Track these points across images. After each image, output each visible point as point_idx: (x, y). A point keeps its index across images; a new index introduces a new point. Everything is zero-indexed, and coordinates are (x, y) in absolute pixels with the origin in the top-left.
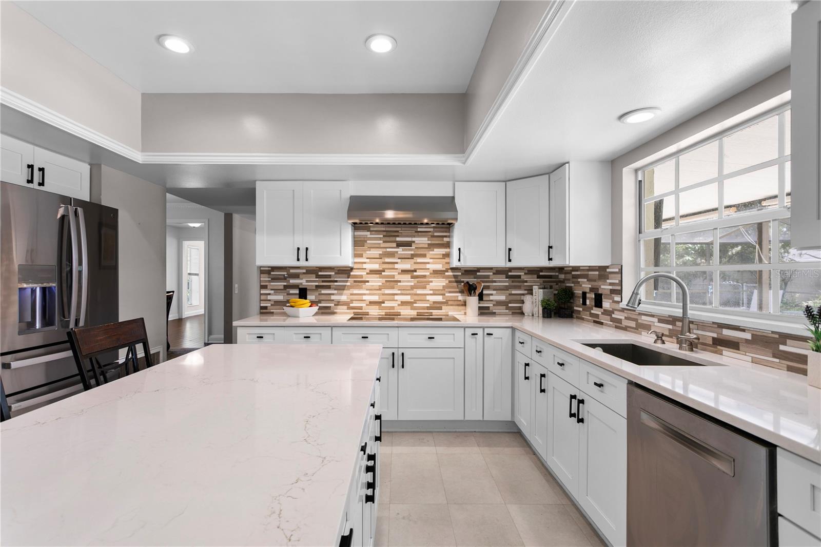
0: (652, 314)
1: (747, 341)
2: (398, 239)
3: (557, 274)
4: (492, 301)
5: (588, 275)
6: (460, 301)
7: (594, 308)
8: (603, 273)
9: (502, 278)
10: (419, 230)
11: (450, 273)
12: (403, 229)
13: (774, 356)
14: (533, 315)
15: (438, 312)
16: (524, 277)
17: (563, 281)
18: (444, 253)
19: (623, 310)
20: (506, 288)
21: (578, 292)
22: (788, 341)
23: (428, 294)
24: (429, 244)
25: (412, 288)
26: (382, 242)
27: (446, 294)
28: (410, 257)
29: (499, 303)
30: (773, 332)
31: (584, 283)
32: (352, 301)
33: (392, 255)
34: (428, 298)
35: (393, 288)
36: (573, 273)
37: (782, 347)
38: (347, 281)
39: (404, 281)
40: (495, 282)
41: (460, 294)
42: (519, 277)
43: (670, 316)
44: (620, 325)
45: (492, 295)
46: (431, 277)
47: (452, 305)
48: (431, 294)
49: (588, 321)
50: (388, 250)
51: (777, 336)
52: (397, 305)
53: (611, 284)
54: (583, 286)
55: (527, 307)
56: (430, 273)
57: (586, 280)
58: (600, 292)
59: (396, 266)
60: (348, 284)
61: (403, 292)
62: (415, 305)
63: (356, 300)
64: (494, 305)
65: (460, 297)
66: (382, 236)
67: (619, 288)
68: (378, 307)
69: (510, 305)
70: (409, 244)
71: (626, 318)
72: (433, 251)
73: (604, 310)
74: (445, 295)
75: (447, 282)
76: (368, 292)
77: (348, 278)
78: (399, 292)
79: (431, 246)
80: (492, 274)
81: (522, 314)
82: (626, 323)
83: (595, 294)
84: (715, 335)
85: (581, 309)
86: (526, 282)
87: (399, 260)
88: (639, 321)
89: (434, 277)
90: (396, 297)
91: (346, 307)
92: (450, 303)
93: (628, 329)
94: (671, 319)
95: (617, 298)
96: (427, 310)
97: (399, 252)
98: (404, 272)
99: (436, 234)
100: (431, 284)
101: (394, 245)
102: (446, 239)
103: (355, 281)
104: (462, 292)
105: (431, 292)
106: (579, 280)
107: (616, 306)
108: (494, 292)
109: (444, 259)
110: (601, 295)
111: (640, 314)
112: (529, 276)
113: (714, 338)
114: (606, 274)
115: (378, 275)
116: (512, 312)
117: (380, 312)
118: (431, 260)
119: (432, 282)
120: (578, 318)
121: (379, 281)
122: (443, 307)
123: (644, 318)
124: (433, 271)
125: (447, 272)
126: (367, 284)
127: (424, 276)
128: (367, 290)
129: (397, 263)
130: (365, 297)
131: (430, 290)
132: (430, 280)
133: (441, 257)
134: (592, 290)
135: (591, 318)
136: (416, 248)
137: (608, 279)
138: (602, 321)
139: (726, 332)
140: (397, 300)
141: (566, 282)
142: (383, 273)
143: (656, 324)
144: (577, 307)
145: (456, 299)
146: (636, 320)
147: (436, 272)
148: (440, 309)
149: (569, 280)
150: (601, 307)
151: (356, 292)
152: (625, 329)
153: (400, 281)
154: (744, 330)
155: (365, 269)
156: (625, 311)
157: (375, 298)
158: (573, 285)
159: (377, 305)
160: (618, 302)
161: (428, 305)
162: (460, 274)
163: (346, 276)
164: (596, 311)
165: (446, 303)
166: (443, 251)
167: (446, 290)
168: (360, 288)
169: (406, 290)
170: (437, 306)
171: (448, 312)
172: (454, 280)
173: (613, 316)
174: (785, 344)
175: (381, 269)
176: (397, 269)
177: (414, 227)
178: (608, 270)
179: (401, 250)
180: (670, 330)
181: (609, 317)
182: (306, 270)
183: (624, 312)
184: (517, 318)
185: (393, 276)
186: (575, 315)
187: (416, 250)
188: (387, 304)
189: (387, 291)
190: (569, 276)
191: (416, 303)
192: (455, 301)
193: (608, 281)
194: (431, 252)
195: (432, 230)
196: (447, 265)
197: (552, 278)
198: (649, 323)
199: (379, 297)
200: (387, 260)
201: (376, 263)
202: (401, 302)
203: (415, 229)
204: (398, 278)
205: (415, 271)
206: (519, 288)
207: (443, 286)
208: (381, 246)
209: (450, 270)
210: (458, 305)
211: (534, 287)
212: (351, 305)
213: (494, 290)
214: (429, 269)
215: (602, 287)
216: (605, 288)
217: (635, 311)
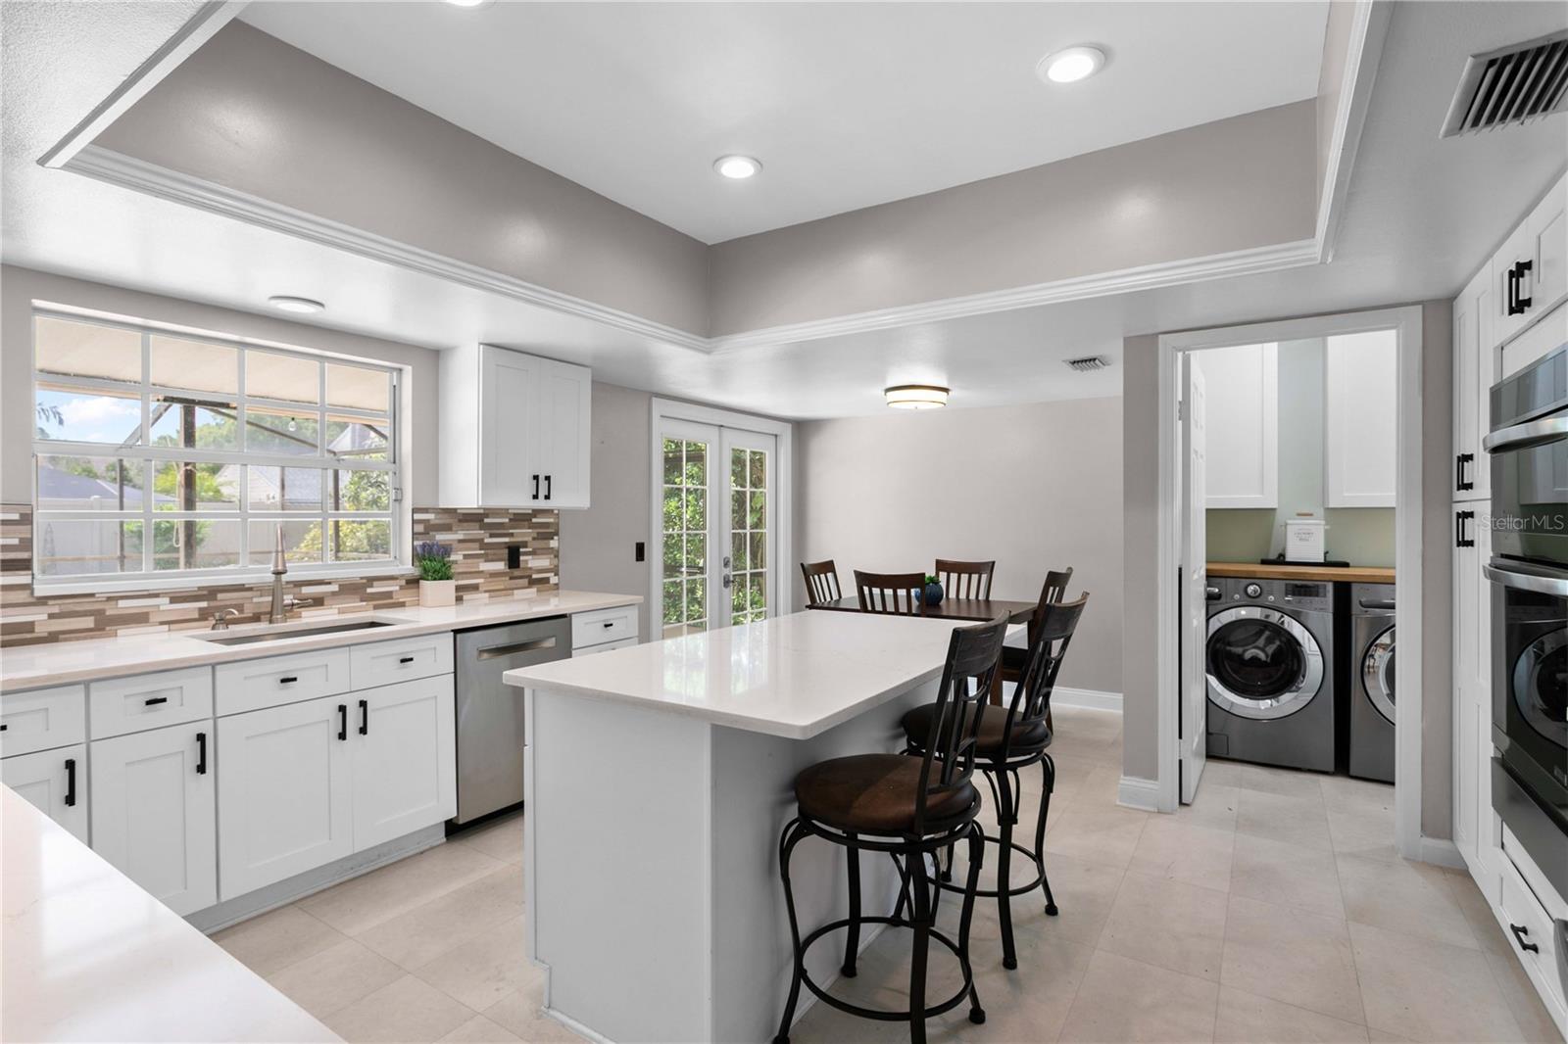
0: (151, 592)
1: (334, 594)
13: (362, 601)
19: (43, 601)
22: (375, 583)
30: (362, 578)
37: (369, 590)
43: (200, 588)
44: (29, 636)
51: (364, 581)
67: (25, 555)
71: (50, 616)
93: (61, 636)
94: (205, 592)
95: (17, 578)
107: (14, 597)
111: (109, 599)
123: (122, 603)
152: (53, 638)
154: (330, 583)
156: (51, 602)
160: (25, 587)
174: (372, 586)
183: (43, 604)
198: (145, 610)
217: (92, 595)
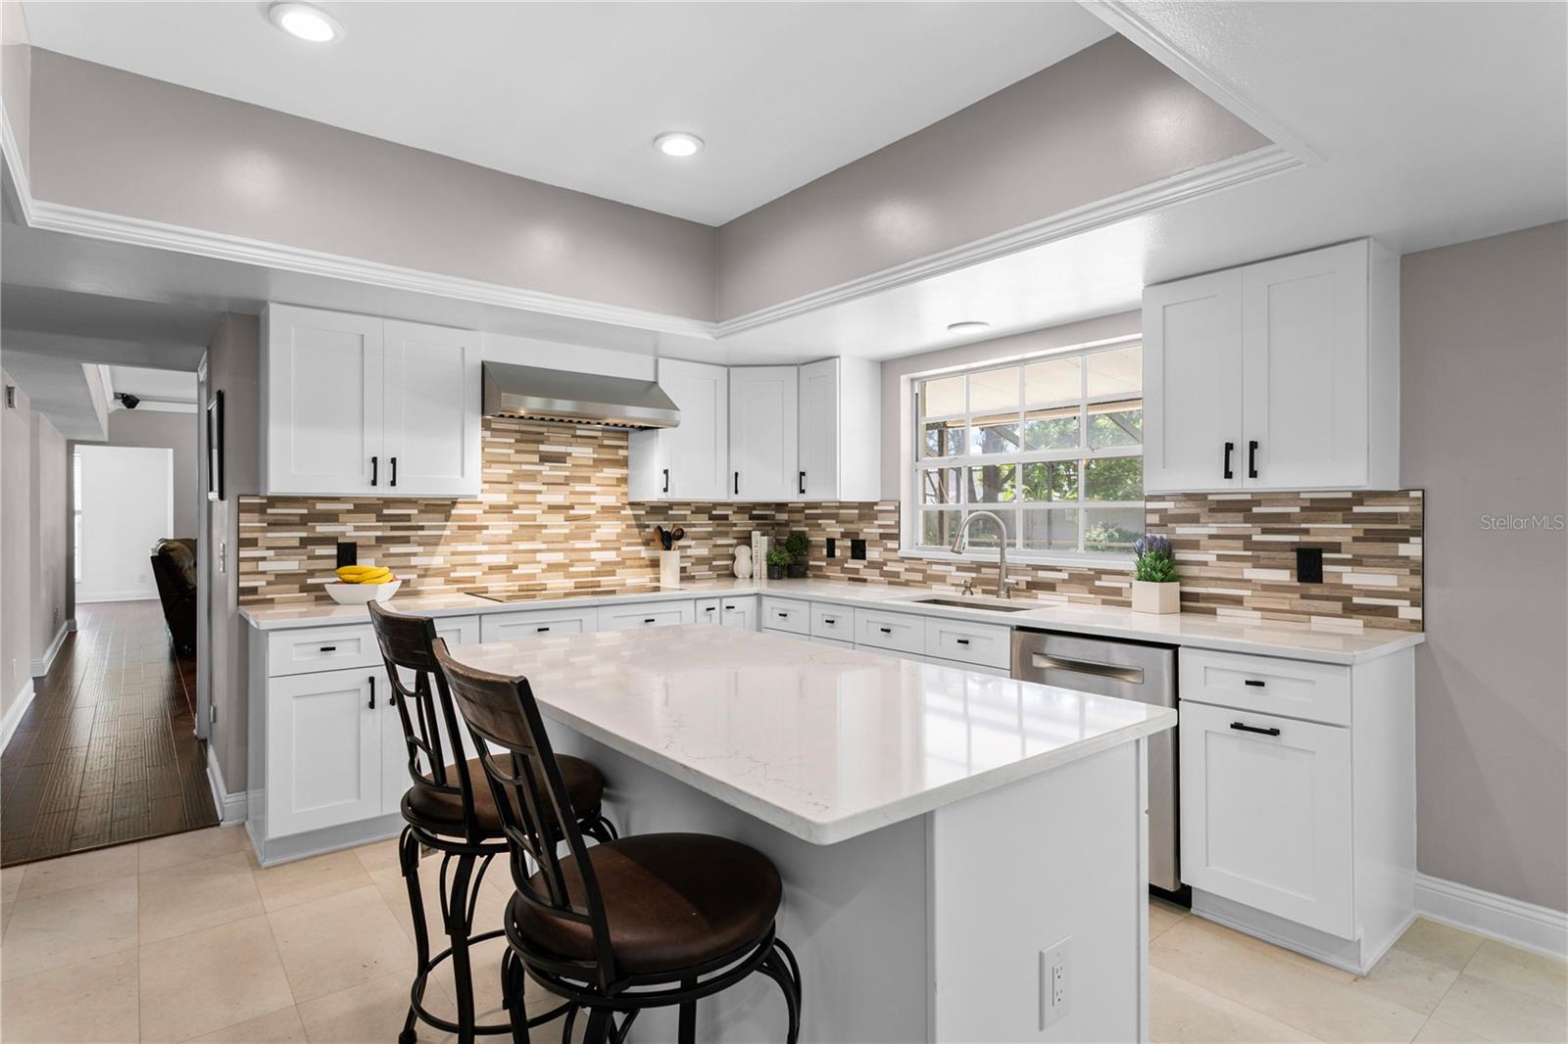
1: (1064, 581)
2: (543, 448)
3: (773, 513)
4: (689, 557)
5: (838, 514)
6: (644, 558)
7: (850, 561)
8: (866, 511)
9: (703, 519)
10: (578, 433)
11: (628, 512)
12: (552, 429)
13: (1090, 593)
14: (751, 577)
15: (609, 581)
16: (733, 519)
17: (787, 524)
18: (619, 476)
19: (902, 560)
20: (710, 536)
21: (818, 538)
22: (1103, 576)
23: (593, 550)
24: (595, 460)
25: (567, 538)
26: (513, 451)
27: (623, 549)
28: (562, 481)
29: (700, 561)
30: (1089, 569)
31: (829, 525)
32: (454, 567)
33: (531, 477)
34: (594, 555)
35: (533, 539)
36: (807, 511)
37: (1097, 583)
38: (444, 528)
39: (553, 527)
40: (694, 526)
41: (643, 548)
42: (726, 517)
43: (972, 562)
44: (897, 580)
45: (689, 547)
46: (598, 519)
47: (631, 567)
48: (598, 549)
49: (837, 579)
50: (524, 467)
51: (1093, 573)
52: (540, 571)
53: (880, 526)
54: (828, 529)
55: (742, 566)
56: (598, 512)
57: (834, 522)
58: (861, 537)
59: (539, 498)
60: (447, 533)
61: (551, 546)
62: (571, 569)
63: (463, 565)
64: (693, 564)
65: (645, 553)
66: (513, 441)
67: (896, 531)
68: (505, 576)
69: (714, 563)
70: (560, 458)
71: (906, 570)
72: (602, 471)
73: (869, 562)
74: (619, 549)
75: (624, 526)
76: (485, 548)
77: (447, 520)
78: (544, 546)
79: (599, 463)
80: (689, 512)
81: (733, 576)
82: (905, 576)
83: (852, 541)
84: (1029, 579)
85: (824, 564)
86: (735, 525)
87: (544, 488)
88: (928, 572)
89: (604, 519)
90: (539, 557)
91: (442, 579)
92: (628, 563)
94: (974, 566)
95: (892, 544)
96: (593, 577)
97: (544, 473)
98: (553, 508)
99: (606, 442)
100: (598, 530)
101: (536, 458)
102: (622, 452)
103: (460, 528)
104: (647, 543)
105: (599, 545)
106: (820, 521)
107: (892, 555)
108: (693, 543)
109: (619, 486)
110: (864, 541)
111: (929, 563)
112: (739, 516)
113: (1028, 583)
114: (872, 512)
115: (505, 516)
116: (718, 575)
117: (509, 586)
118: (599, 489)
119: (599, 527)
120: (815, 576)
121: (506, 527)
122: (618, 571)
123: (935, 567)
124: (602, 507)
125: (624, 509)
126: (484, 532)
127: (587, 517)
128: (484, 544)
129: (540, 492)
130: (479, 559)
131: (597, 541)
132: (598, 523)
133: (615, 483)
134: (844, 535)
135: (842, 575)
136: (573, 465)
137: (876, 519)
138: (865, 577)
139: (1042, 574)
140: (540, 562)
141: (791, 524)
142: (515, 512)
143: (953, 574)
144: (814, 560)
145: (638, 556)
146: (923, 571)
147: (606, 510)
148: (613, 573)
149: (799, 521)
150: (863, 557)
151: (462, 548)
152: (906, 584)
153: (546, 527)
154: (1060, 571)
155: (481, 503)
156: (906, 561)
157: (501, 559)
158: (807, 529)
159: (504, 573)
160: (895, 550)
161: (593, 569)
162: (643, 512)
163: (443, 516)
164: (852, 564)
165: (622, 564)
166: (618, 472)
167: (623, 541)
168: (471, 540)
169: (557, 542)
170: (608, 569)
171: (625, 579)
172: (634, 523)
173: (885, 568)
174: (1100, 579)
175: (511, 503)
176: (540, 503)
177: (570, 428)
178: (876, 508)
179: (548, 468)
180: (973, 578)
181: (878, 571)
182: (355, 505)
183: (903, 562)
184: (726, 583)
185: (534, 517)
186: (810, 574)
187: (574, 469)
188: (522, 570)
189: (522, 546)
190: (796, 516)
191: (572, 566)
192: (635, 559)
193: (876, 522)
194: (598, 474)
195: (599, 434)
196: (624, 497)
197: (766, 519)
198: (944, 573)
199: (508, 558)
200: (523, 486)
201: (501, 492)
202: (548, 565)
203: (572, 432)
204: (542, 520)
205: (572, 508)
206: (725, 534)
207: (618, 535)
208: (512, 460)
209: (628, 507)
210: (640, 567)
211: (753, 533)
212: (452, 575)
213: (693, 539)
214: (594, 504)
215: (865, 530)
216: (869, 531)
217: (921, 559)
